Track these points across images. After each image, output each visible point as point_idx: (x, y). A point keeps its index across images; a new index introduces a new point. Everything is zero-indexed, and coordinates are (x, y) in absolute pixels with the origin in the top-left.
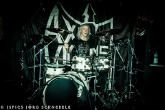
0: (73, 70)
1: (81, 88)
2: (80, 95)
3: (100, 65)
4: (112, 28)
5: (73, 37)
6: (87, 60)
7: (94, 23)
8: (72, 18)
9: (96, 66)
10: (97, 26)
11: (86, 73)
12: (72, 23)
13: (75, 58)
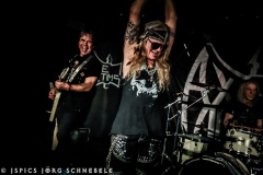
12: (227, 75)
13: (233, 133)
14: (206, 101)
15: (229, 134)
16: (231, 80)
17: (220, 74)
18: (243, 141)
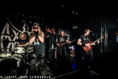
1: (18, 62)
2: (18, 66)
3: (29, 50)
5: (18, 38)
8: (17, 29)
10: (29, 33)
12: (17, 32)
13: (17, 48)
14: (10, 40)
16: (18, 33)
17: (14, 31)
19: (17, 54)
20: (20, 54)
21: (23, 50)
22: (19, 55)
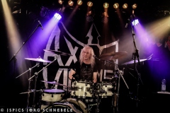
0: (72, 97)
4: (117, 51)
6: (89, 86)
7: (98, 45)
9: (98, 94)
10: (101, 48)
11: (87, 100)
13: (75, 84)
15: (73, 86)
17: (69, 45)
18: (82, 88)
19: (76, 97)
20: (81, 99)
21: (88, 90)
22: (80, 102)
